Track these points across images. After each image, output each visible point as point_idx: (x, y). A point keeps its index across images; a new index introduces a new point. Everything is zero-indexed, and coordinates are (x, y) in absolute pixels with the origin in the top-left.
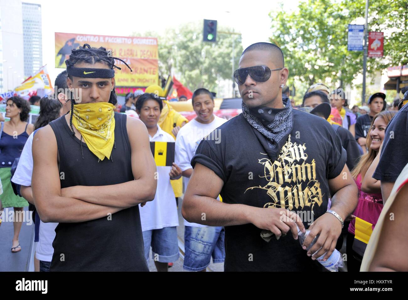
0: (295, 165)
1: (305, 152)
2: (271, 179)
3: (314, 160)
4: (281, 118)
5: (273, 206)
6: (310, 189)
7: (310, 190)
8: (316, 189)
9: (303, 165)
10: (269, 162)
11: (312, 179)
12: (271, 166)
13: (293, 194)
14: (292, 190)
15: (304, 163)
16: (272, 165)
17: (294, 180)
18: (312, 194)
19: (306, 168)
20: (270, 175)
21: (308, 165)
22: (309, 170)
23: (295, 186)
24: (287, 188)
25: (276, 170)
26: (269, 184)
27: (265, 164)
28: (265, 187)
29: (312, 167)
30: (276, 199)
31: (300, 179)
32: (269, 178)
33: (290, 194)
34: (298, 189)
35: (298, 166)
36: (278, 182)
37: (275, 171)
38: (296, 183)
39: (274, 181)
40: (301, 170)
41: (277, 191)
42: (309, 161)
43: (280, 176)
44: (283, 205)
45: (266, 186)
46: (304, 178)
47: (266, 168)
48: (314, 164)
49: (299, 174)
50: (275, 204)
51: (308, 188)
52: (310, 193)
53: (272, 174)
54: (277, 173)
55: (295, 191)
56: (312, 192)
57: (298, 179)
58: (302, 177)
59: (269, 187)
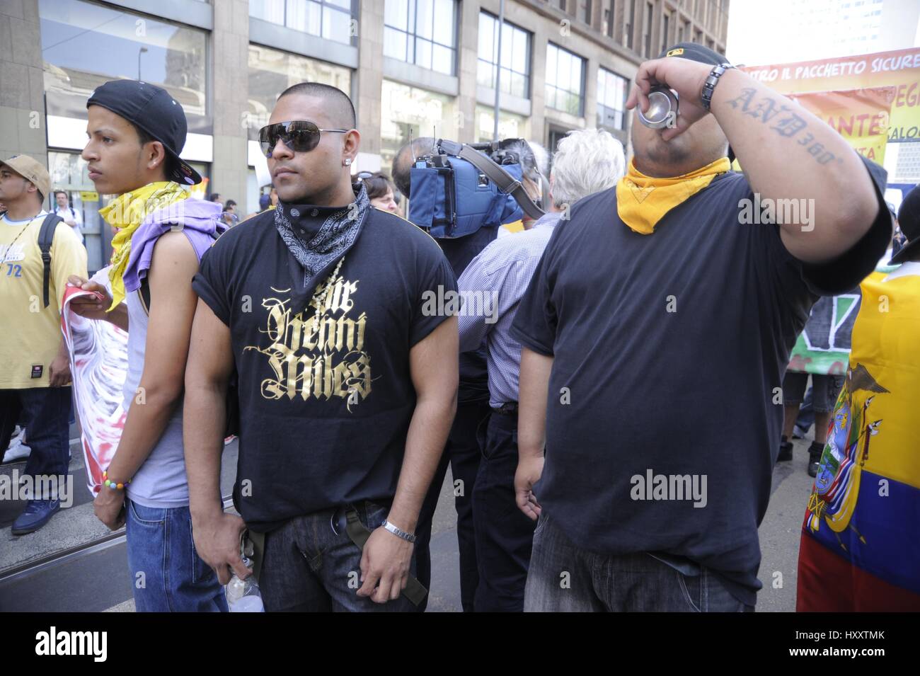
0: (327, 318)
1: (351, 296)
2: (278, 338)
3: (364, 313)
4: (336, 225)
5: (276, 385)
6: (349, 367)
7: (349, 369)
8: (361, 367)
9: (341, 322)
10: (280, 307)
11: (354, 348)
12: (282, 313)
13: (313, 371)
14: (314, 364)
15: (342, 318)
16: (285, 314)
17: (321, 346)
18: (352, 375)
19: (346, 327)
20: (277, 330)
21: (350, 322)
22: (351, 331)
23: (321, 357)
24: (305, 359)
25: (289, 322)
26: (273, 346)
27: (272, 308)
28: (266, 350)
29: (356, 327)
30: (281, 376)
31: (331, 345)
32: (275, 335)
33: (307, 370)
34: (323, 364)
35: (331, 321)
36: (289, 345)
37: (288, 325)
38: (322, 353)
39: (281, 341)
40: (336, 330)
41: (284, 361)
42: (353, 315)
43: (296, 335)
44: (291, 386)
45: (269, 349)
46: (339, 345)
47: (272, 317)
48: (362, 321)
49: (331, 336)
50: (279, 384)
51: (345, 364)
52: (347, 374)
53: (280, 329)
54: (291, 328)
55: (318, 366)
56: (351, 373)
57: (328, 346)
58: (336, 342)
59: (273, 351)
